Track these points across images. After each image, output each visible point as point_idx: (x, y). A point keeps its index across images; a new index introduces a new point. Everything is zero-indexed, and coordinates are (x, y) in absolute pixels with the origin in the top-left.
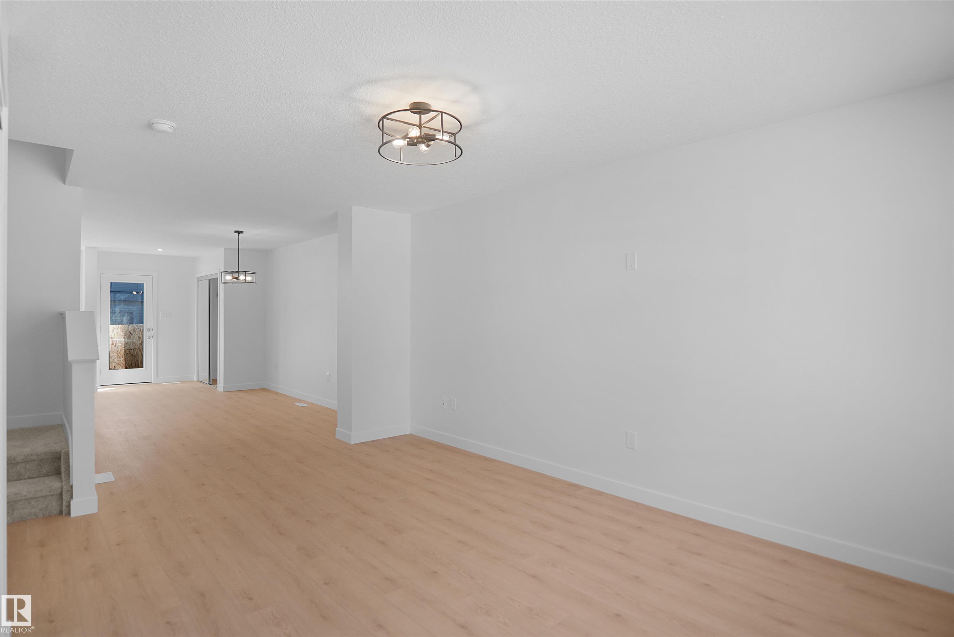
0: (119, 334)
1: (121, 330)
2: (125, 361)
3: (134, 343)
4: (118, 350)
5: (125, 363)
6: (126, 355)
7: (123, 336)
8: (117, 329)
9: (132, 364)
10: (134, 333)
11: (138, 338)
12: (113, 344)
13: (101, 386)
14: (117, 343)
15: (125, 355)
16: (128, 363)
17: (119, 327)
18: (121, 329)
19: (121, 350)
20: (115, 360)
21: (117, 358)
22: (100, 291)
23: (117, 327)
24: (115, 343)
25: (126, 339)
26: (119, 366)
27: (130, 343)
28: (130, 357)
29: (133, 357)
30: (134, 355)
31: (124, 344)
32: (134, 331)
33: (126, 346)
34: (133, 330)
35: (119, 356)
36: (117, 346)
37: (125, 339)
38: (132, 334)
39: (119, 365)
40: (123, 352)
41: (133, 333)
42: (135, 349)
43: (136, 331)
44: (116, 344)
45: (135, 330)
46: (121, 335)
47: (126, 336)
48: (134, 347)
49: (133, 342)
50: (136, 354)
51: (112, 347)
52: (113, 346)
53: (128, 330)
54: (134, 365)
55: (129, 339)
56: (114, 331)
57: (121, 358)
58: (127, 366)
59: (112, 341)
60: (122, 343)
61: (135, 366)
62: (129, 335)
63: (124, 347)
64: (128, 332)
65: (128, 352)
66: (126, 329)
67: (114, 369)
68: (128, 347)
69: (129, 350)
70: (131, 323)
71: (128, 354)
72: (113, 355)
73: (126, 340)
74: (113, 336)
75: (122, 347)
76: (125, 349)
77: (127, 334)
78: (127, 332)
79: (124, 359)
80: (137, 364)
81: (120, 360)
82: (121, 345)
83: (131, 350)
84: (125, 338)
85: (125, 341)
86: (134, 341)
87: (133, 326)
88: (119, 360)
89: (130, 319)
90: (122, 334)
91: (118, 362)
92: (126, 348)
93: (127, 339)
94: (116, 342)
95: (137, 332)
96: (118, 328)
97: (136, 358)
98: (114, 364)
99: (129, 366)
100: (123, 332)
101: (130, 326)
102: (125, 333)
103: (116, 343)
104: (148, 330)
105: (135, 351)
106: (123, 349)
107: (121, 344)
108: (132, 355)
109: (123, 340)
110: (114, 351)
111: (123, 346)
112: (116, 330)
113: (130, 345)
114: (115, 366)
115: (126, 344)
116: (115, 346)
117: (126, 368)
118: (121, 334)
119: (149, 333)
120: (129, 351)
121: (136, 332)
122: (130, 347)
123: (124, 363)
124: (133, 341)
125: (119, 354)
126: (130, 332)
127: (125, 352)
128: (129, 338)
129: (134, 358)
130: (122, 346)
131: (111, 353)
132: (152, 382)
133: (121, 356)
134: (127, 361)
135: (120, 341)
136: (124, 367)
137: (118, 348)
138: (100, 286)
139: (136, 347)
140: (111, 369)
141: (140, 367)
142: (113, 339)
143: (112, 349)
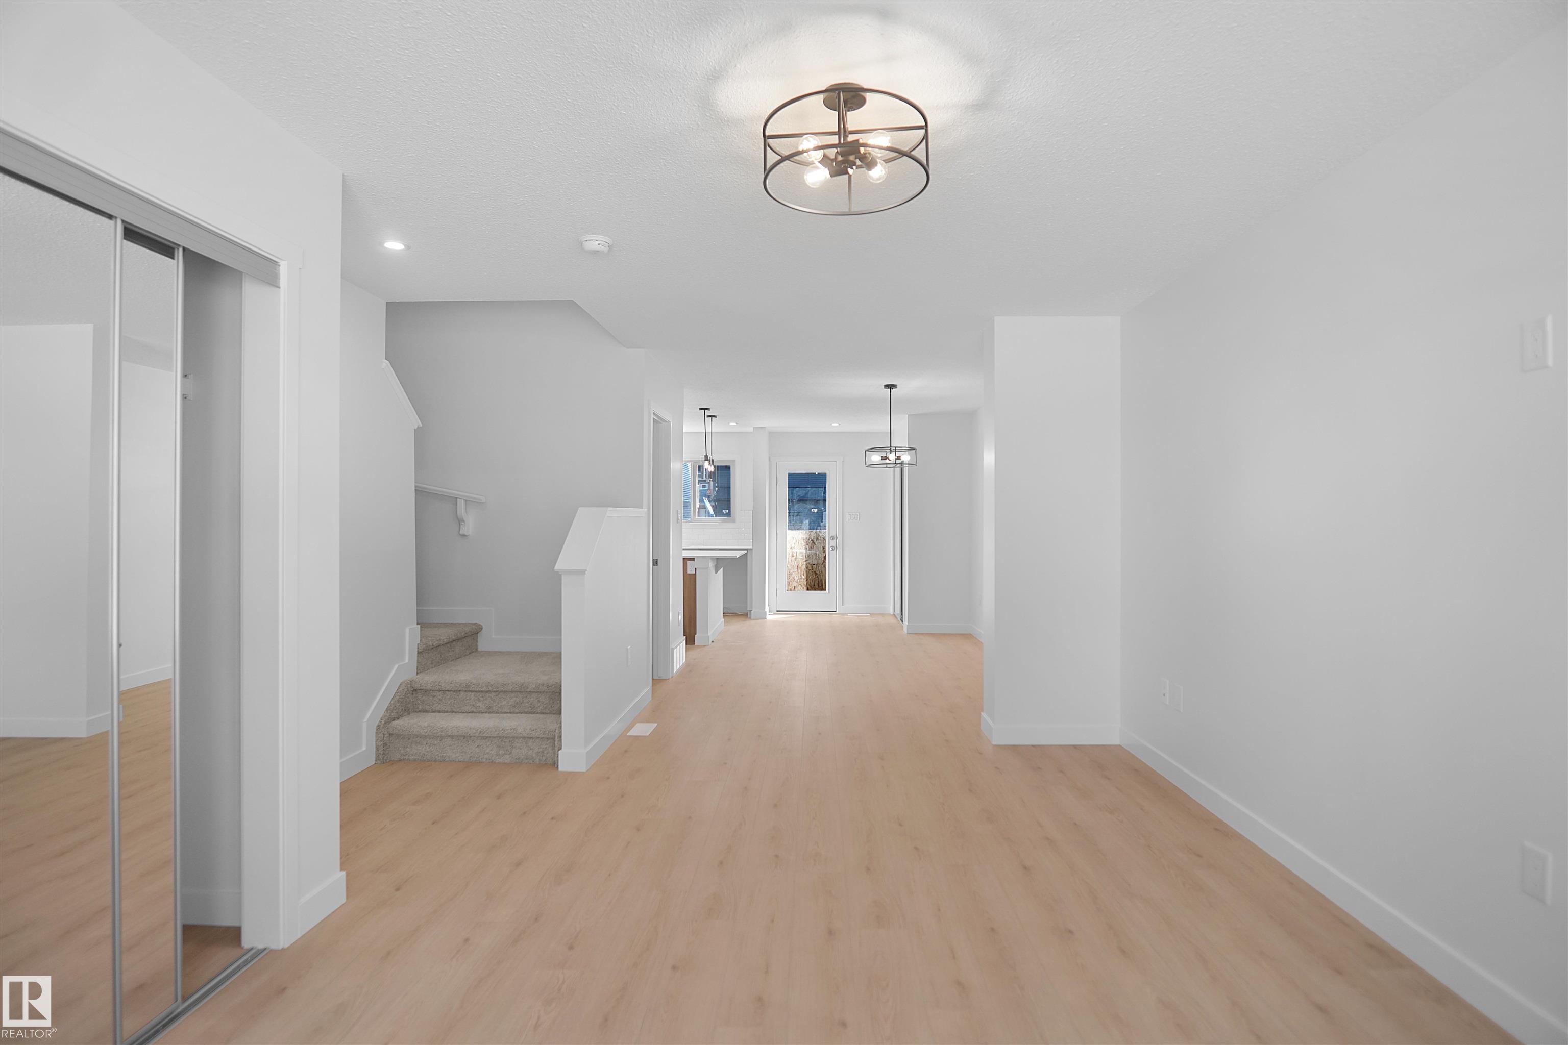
0: (799, 543)
2: (807, 580)
4: (799, 565)
5: (807, 583)
6: (808, 572)
7: (804, 546)
8: (799, 536)
9: (815, 585)
10: (818, 541)
11: (822, 549)
12: (793, 557)
13: (777, 611)
14: (798, 555)
15: (806, 571)
16: (811, 583)
18: (802, 536)
19: (802, 565)
20: (796, 578)
21: (797, 576)
22: (777, 485)
24: (795, 555)
25: (808, 549)
26: (800, 586)
27: (813, 556)
28: (813, 575)
30: (817, 573)
32: (817, 539)
33: (808, 559)
35: (800, 573)
36: (797, 560)
37: (807, 550)
38: (815, 544)
40: (804, 567)
41: (816, 542)
42: (819, 565)
43: (820, 538)
45: (818, 537)
46: (802, 544)
47: (807, 546)
48: (818, 562)
49: (817, 555)
50: (821, 571)
51: (791, 560)
52: (793, 559)
53: (810, 537)
54: (817, 587)
55: (811, 551)
56: (794, 539)
57: (803, 576)
58: (810, 588)
59: (792, 552)
60: (802, 556)
61: (819, 587)
62: (812, 544)
63: (806, 561)
65: (810, 568)
66: (808, 536)
67: (794, 590)
68: (810, 561)
69: (812, 565)
70: (811, 528)
71: (809, 570)
72: (794, 571)
73: (808, 551)
74: (793, 545)
76: (806, 564)
77: (809, 543)
78: (809, 540)
79: (806, 577)
80: (820, 585)
83: (814, 566)
84: (806, 548)
85: (806, 553)
86: (818, 553)
87: (816, 532)
88: (800, 578)
89: (810, 523)
90: (804, 544)
91: (799, 580)
92: (808, 562)
94: (797, 553)
95: (821, 540)
96: (800, 534)
97: (820, 577)
98: (794, 584)
99: (812, 587)
100: (804, 541)
101: (813, 532)
102: (807, 541)
103: (796, 555)
104: (832, 538)
105: (819, 568)
106: (805, 563)
108: (815, 572)
109: (804, 551)
110: (794, 565)
111: (805, 560)
112: (796, 537)
113: (812, 558)
114: (795, 587)
115: (808, 556)
117: (808, 590)
118: (802, 542)
119: (833, 543)
120: (812, 567)
122: (812, 562)
123: (805, 583)
124: (816, 553)
125: (800, 571)
126: (812, 540)
127: (807, 568)
128: (811, 548)
129: (817, 576)
130: (803, 559)
131: (790, 568)
132: (835, 611)
133: (802, 573)
134: (809, 580)
135: (802, 553)
136: (806, 588)
137: (798, 562)
138: (776, 478)
139: (821, 562)
140: (791, 590)
141: (823, 589)
142: (793, 550)
143: (791, 562)
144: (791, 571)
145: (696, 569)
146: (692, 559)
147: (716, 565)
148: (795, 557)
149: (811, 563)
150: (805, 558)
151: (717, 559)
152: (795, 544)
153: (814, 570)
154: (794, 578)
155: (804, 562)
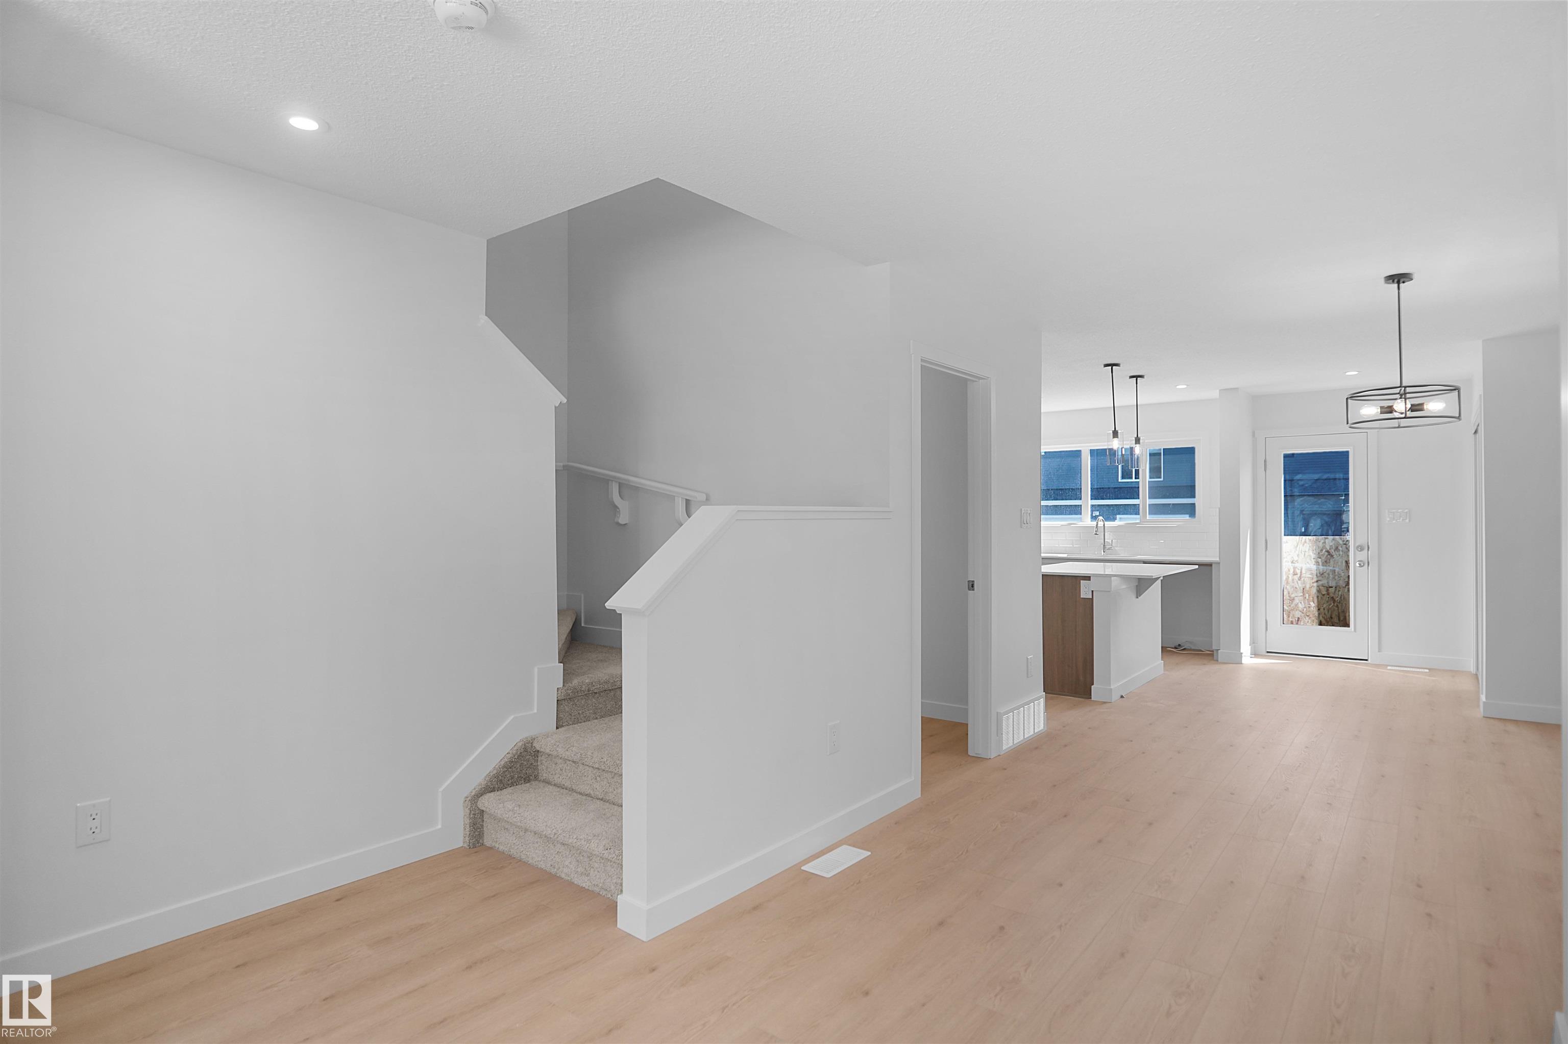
0: (1307, 554)
1: (1310, 547)
2: (1319, 610)
3: (1337, 574)
4: (1305, 586)
5: (1319, 614)
6: (1321, 598)
7: (1314, 559)
8: (1303, 545)
9: (1331, 618)
10: (1337, 553)
11: (1344, 564)
12: (1295, 574)
13: (1268, 652)
14: (1304, 572)
15: (1318, 597)
16: (1325, 614)
17: (1307, 541)
18: (1310, 545)
19: (1310, 588)
20: (1300, 605)
21: (1302, 602)
22: (1265, 470)
23: (1303, 541)
24: (1299, 572)
25: (1321, 564)
26: (1307, 618)
27: (1329, 574)
28: (1328, 602)
29: (1334, 603)
30: (1336, 600)
31: (1317, 575)
32: (1337, 549)
33: (1320, 578)
34: (1334, 548)
35: (1307, 598)
36: (1302, 579)
37: (1319, 565)
38: (1332, 556)
39: (1308, 616)
40: (1314, 590)
41: (1334, 554)
42: (1338, 588)
43: (1341, 549)
44: (1301, 575)
45: (1337, 547)
46: (1310, 556)
47: (1319, 560)
48: (1336, 583)
49: (1335, 572)
50: (1341, 597)
51: (1293, 580)
52: (1296, 577)
53: (1324, 547)
54: (1336, 620)
55: (1326, 566)
56: (1298, 549)
57: (1312, 603)
58: (1324, 622)
59: (1295, 568)
60: (1312, 574)
61: (1338, 621)
62: (1326, 557)
63: (1317, 581)
64: (1324, 550)
65: (1324, 593)
66: (1321, 544)
67: (1297, 624)
68: (1324, 582)
69: (1327, 587)
70: (1324, 533)
71: (1324, 595)
72: (1296, 595)
73: (1321, 567)
74: (1296, 558)
75: (1313, 581)
76: (1318, 586)
77: (1323, 555)
78: (1322, 550)
79: (1317, 604)
80: (1342, 618)
81: (1309, 607)
82: (1310, 576)
83: (1330, 589)
84: (1317, 563)
85: (1317, 569)
86: (1337, 570)
87: (1333, 539)
88: (1307, 606)
89: (1322, 526)
90: (1313, 556)
91: (1305, 609)
92: (1320, 583)
93: (1323, 566)
94: (1301, 570)
95: (1342, 551)
96: (1305, 542)
97: (1339, 606)
98: (1298, 614)
99: (1326, 620)
100: (1315, 552)
101: (1327, 538)
102: (1319, 553)
103: (1301, 572)
104: (1360, 548)
105: (1339, 591)
106: (1315, 584)
107: (1310, 574)
108: (1333, 597)
109: (1314, 567)
110: (1297, 587)
111: (1315, 580)
112: (1301, 546)
113: (1328, 578)
114: (1298, 618)
115: (1322, 574)
116: (1300, 579)
117: (1321, 624)
118: (1311, 554)
119: (1362, 556)
120: (1328, 590)
121: (1341, 553)
122: (1328, 583)
123: (1317, 614)
124: (1335, 570)
125: (1307, 595)
126: (1328, 551)
127: (1319, 591)
128: (1326, 563)
129: (1335, 605)
130: (1313, 579)
131: (1291, 590)
132: (1366, 660)
133: (1311, 598)
134: (1322, 610)
135: (1309, 570)
136: (1316, 621)
137: (1304, 583)
138: (1265, 461)
139: (1342, 583)
140: (1292, 623)
141: (1347, 625)
142: (1296, 565)
143: (1293, 583)
144: (1293, 596)
145: (1092, 591)
146: (1087, 578)
147: (1137, 586)
148: (1299, 575)
149: (1326, 585)
150: (1315, 576)
151: (1139, 579)
152: (1298, 555)
153: (1332, 595)
154: (1297, 605)
155: (1313, 583)
